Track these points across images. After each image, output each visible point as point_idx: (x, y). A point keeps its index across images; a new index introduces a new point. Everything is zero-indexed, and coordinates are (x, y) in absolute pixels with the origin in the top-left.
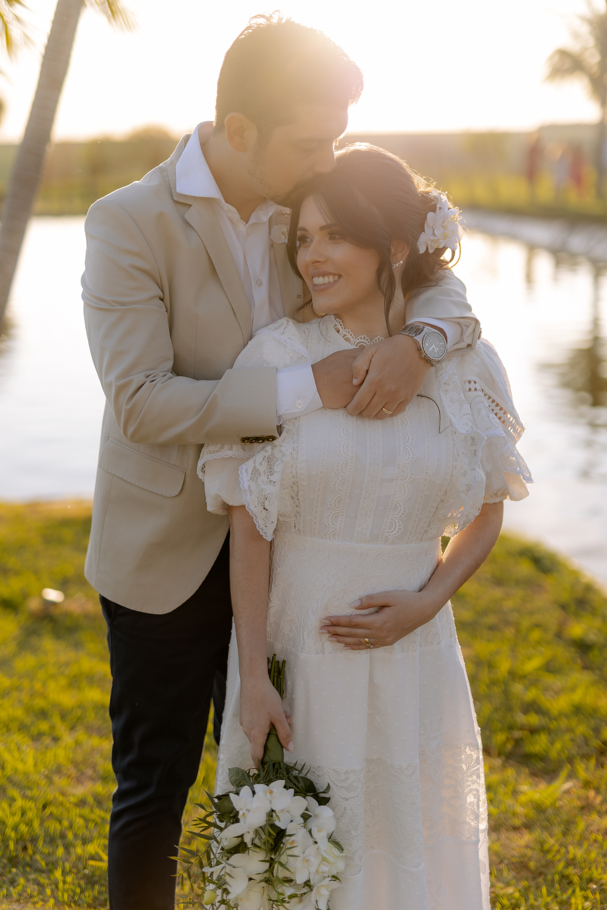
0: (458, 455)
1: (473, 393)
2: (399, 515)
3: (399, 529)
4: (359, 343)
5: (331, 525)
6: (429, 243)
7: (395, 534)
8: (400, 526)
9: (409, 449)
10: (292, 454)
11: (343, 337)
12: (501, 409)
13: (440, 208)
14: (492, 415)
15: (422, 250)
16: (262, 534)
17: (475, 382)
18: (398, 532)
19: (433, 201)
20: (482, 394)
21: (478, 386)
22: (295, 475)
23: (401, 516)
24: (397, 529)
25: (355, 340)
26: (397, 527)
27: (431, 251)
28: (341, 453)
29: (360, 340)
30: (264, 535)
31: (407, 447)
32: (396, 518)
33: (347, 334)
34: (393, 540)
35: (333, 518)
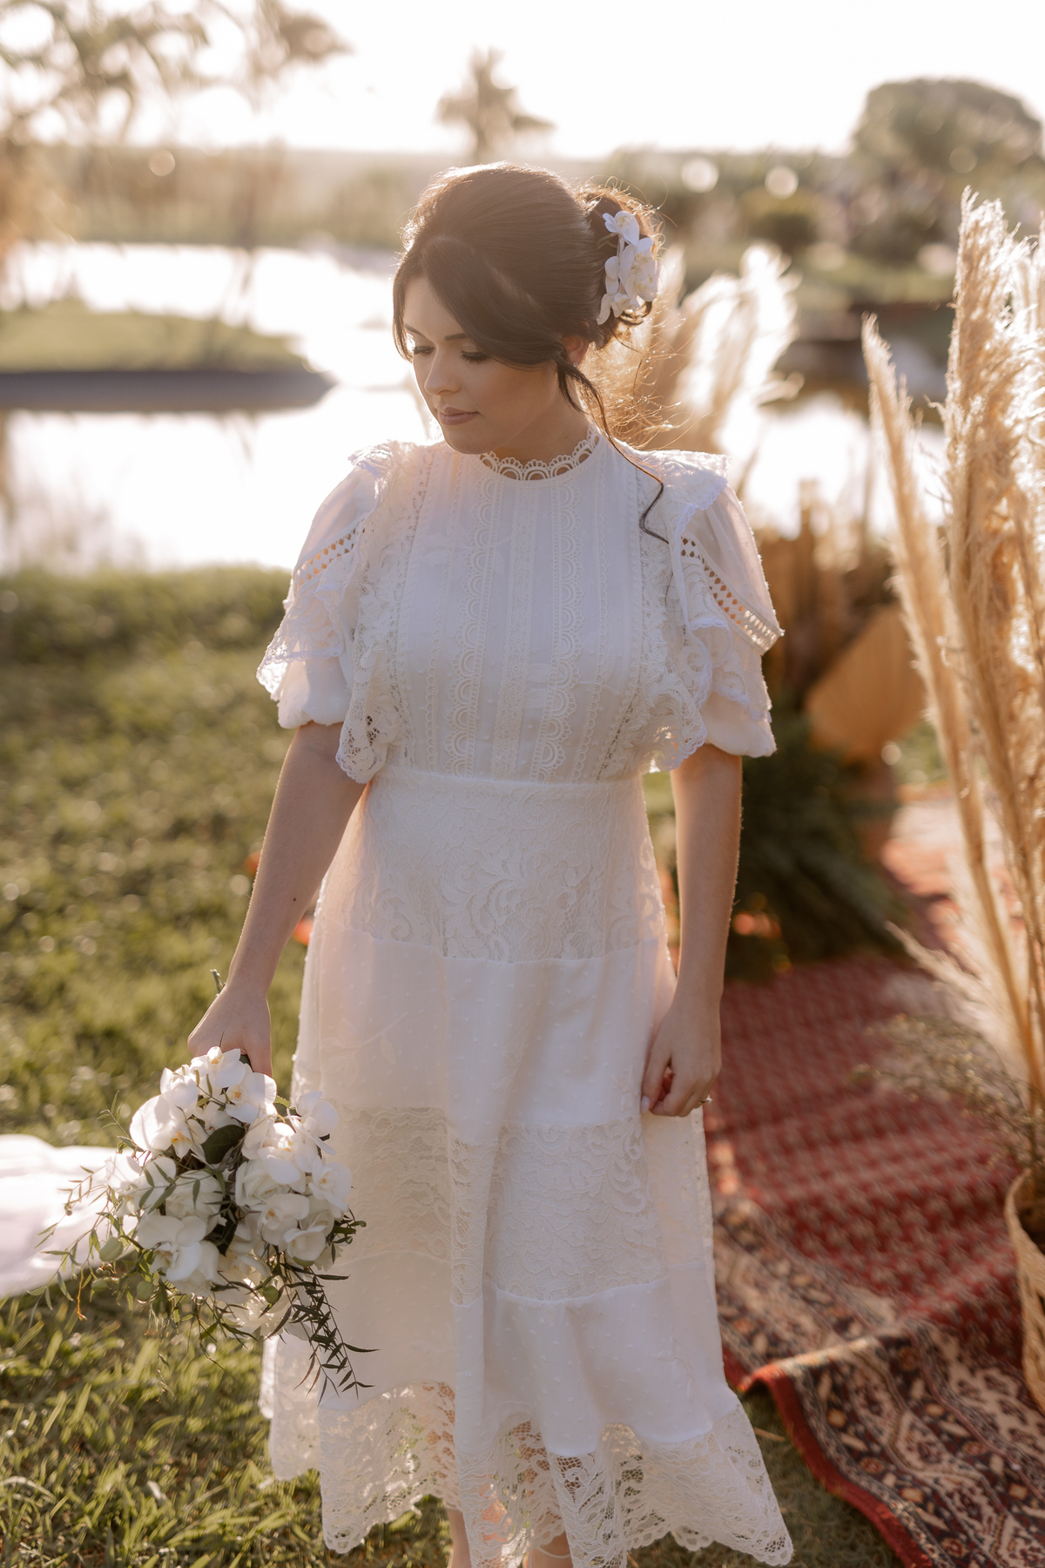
0: (651, 651)
1: (688, 559)
2: (558, 737)
3: (559, 757)
4: (504, 469)
5: (455, 752)
7: (555, 766)
8: (560, 752)
9: (572, 637)
10: (388, 642)
12: (723, 588)
14: (709, 597)
16: (344, 770)
17: (693, 544)
18: (558, 762)
20: (699, 562)
21: (696, 550)
22: (393, 675)
23: (560, 739)
24: (556, 758)
25: (499, 464)
26: (557, 755)
28: (462, 642)
30: (347, 770)
31: (569, 634)
32: (553, 741)
34: (552, 774)
35: (458, 743)
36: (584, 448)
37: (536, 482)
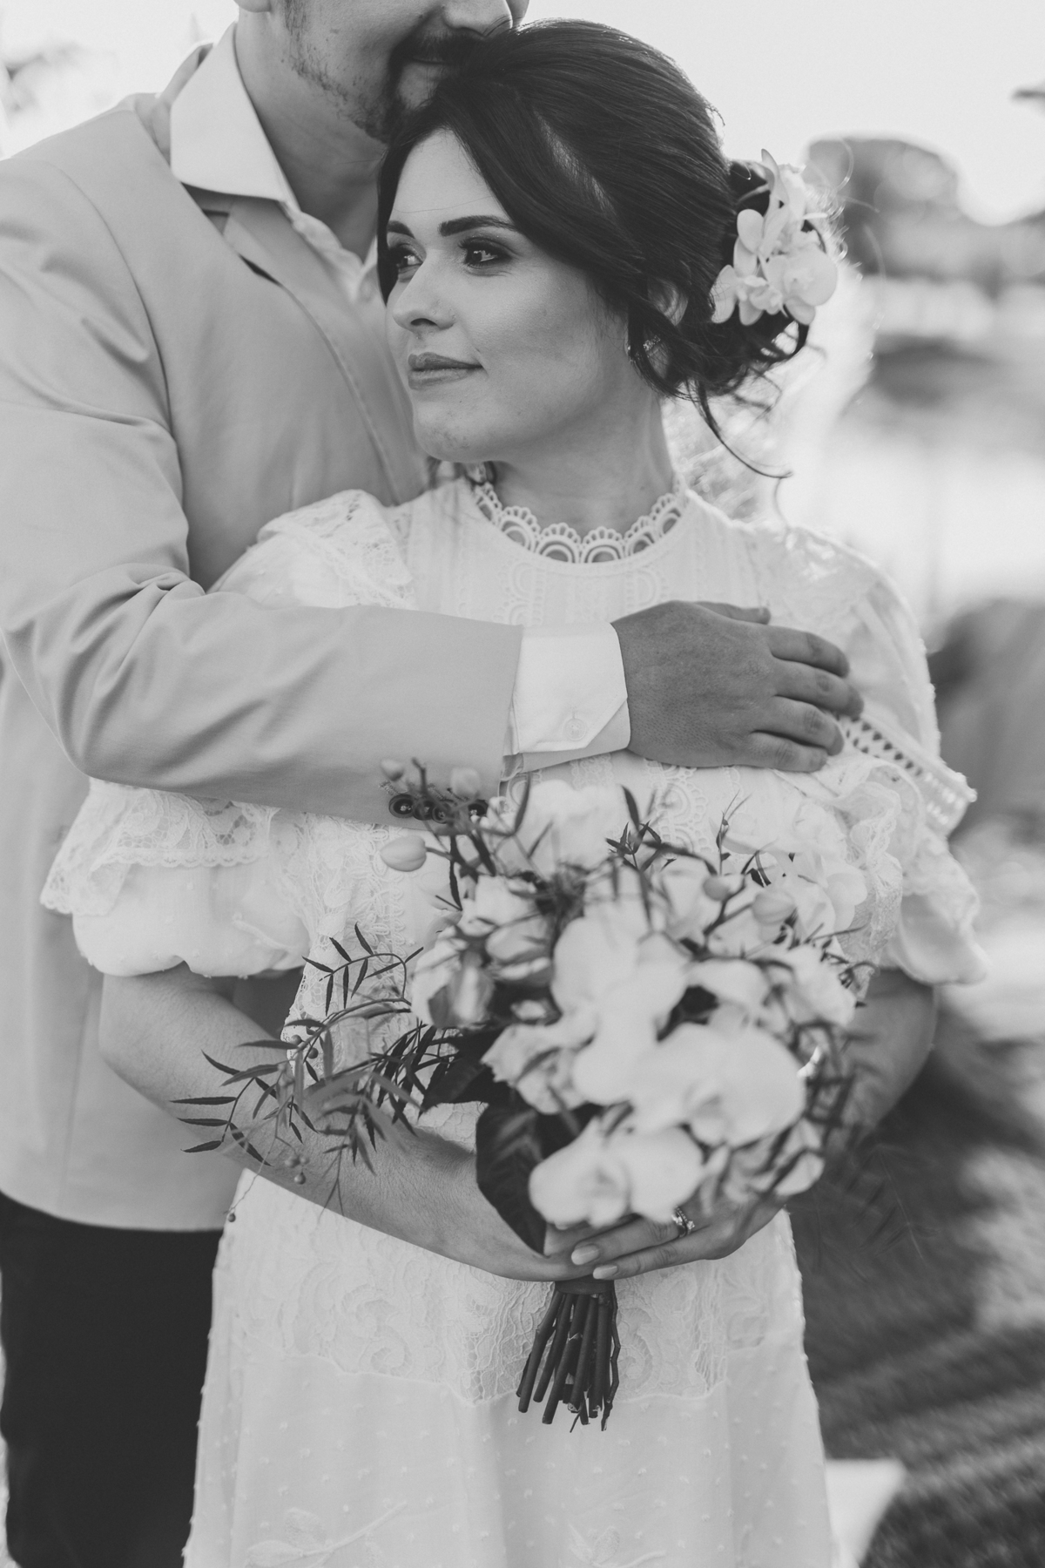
4: (548, 545)
6: (743, 297)
11: (504, 530)
13: (781, 204)
15: (721, 314)
19: (763, 182)
22: (381, 916)
25: (539, 537)
27: (747, 319)
29: (552, 538)
33: (517, 520)
36: (669, 507)
37: (602, 567)
